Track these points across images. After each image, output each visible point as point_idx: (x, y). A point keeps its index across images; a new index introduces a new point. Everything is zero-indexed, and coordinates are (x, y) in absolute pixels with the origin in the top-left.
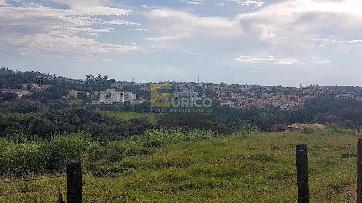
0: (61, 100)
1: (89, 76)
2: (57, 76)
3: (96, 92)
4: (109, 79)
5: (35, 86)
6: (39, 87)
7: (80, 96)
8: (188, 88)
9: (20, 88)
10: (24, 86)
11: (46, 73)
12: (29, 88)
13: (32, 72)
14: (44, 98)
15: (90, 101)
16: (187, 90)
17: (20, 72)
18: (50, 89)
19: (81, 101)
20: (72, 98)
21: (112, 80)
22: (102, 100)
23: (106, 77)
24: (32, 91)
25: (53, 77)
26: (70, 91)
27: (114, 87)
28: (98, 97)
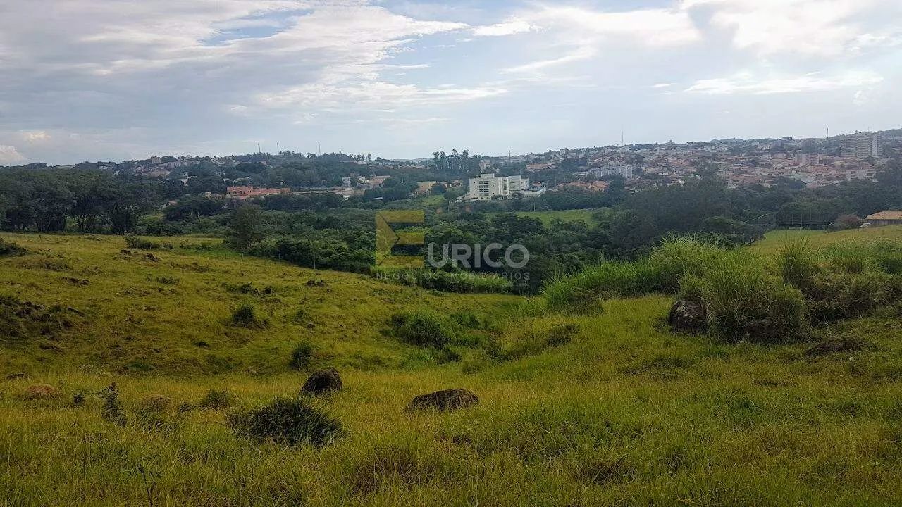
0: (408, 200)
1: (437, 154)
2: (374, 158)
3: (457, 181)
4: (470, 155)
5: (362, 179)
6: (368, 181)
7: (438, 190)
8: (612, 159)
9: (340, 183)
10: (347, 180)
11: (355, 155)
12: (353, 184)
13: (333, 155)
14: (381, 198)
15: (453, 197)
16: (611, 163)
18: (387, 183)
19: (439, 199)
20: (424, 195)
21: (475, 157)
22: (474, 193)
23: (466, 153)
24: (359, 188)
25: (365, 160)
26: (419, 184)
27: (487, 171)
28: (465, 190)
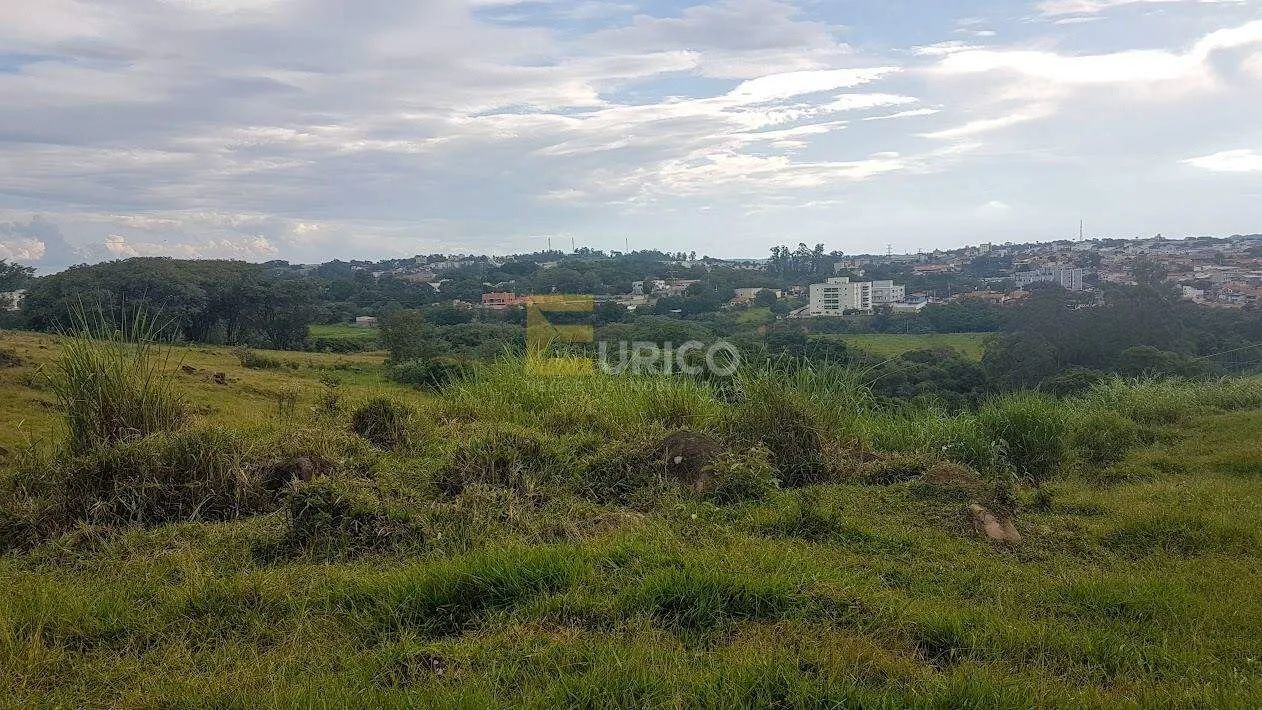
0: (718, 314)
1: (776, 250)
2: (699, 257)
3: (797, 288)
4: (827, 252)
5: (660, 284)
6: (668, 287)
7: (759, 301)
8: (1053, 259)
9: (629, 290)
10: (637, 285)
11: (674, 252)
12: (646, 290)
13: (644, 252)
14: (680, 311)
15: (784, 311)
16: (1050, 264)
17: (619, 254)
18: (694, 290)
19: (764, 312)
20: (743, 308)
21: (834, 254)
22: (816, 305)
23: (819, 248)
24: (654, 296)
25: (688, 259)
26: (739, 291)
27: (843, 273)
28: (804, 300)
